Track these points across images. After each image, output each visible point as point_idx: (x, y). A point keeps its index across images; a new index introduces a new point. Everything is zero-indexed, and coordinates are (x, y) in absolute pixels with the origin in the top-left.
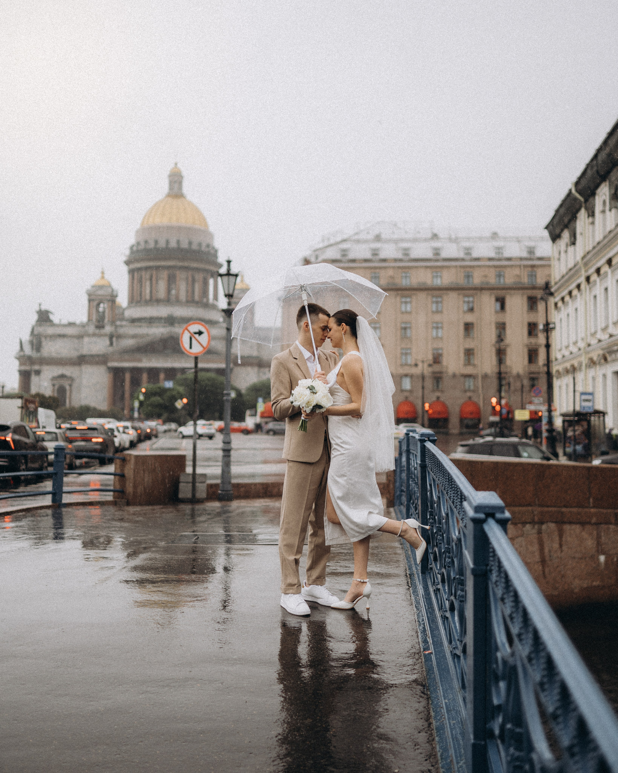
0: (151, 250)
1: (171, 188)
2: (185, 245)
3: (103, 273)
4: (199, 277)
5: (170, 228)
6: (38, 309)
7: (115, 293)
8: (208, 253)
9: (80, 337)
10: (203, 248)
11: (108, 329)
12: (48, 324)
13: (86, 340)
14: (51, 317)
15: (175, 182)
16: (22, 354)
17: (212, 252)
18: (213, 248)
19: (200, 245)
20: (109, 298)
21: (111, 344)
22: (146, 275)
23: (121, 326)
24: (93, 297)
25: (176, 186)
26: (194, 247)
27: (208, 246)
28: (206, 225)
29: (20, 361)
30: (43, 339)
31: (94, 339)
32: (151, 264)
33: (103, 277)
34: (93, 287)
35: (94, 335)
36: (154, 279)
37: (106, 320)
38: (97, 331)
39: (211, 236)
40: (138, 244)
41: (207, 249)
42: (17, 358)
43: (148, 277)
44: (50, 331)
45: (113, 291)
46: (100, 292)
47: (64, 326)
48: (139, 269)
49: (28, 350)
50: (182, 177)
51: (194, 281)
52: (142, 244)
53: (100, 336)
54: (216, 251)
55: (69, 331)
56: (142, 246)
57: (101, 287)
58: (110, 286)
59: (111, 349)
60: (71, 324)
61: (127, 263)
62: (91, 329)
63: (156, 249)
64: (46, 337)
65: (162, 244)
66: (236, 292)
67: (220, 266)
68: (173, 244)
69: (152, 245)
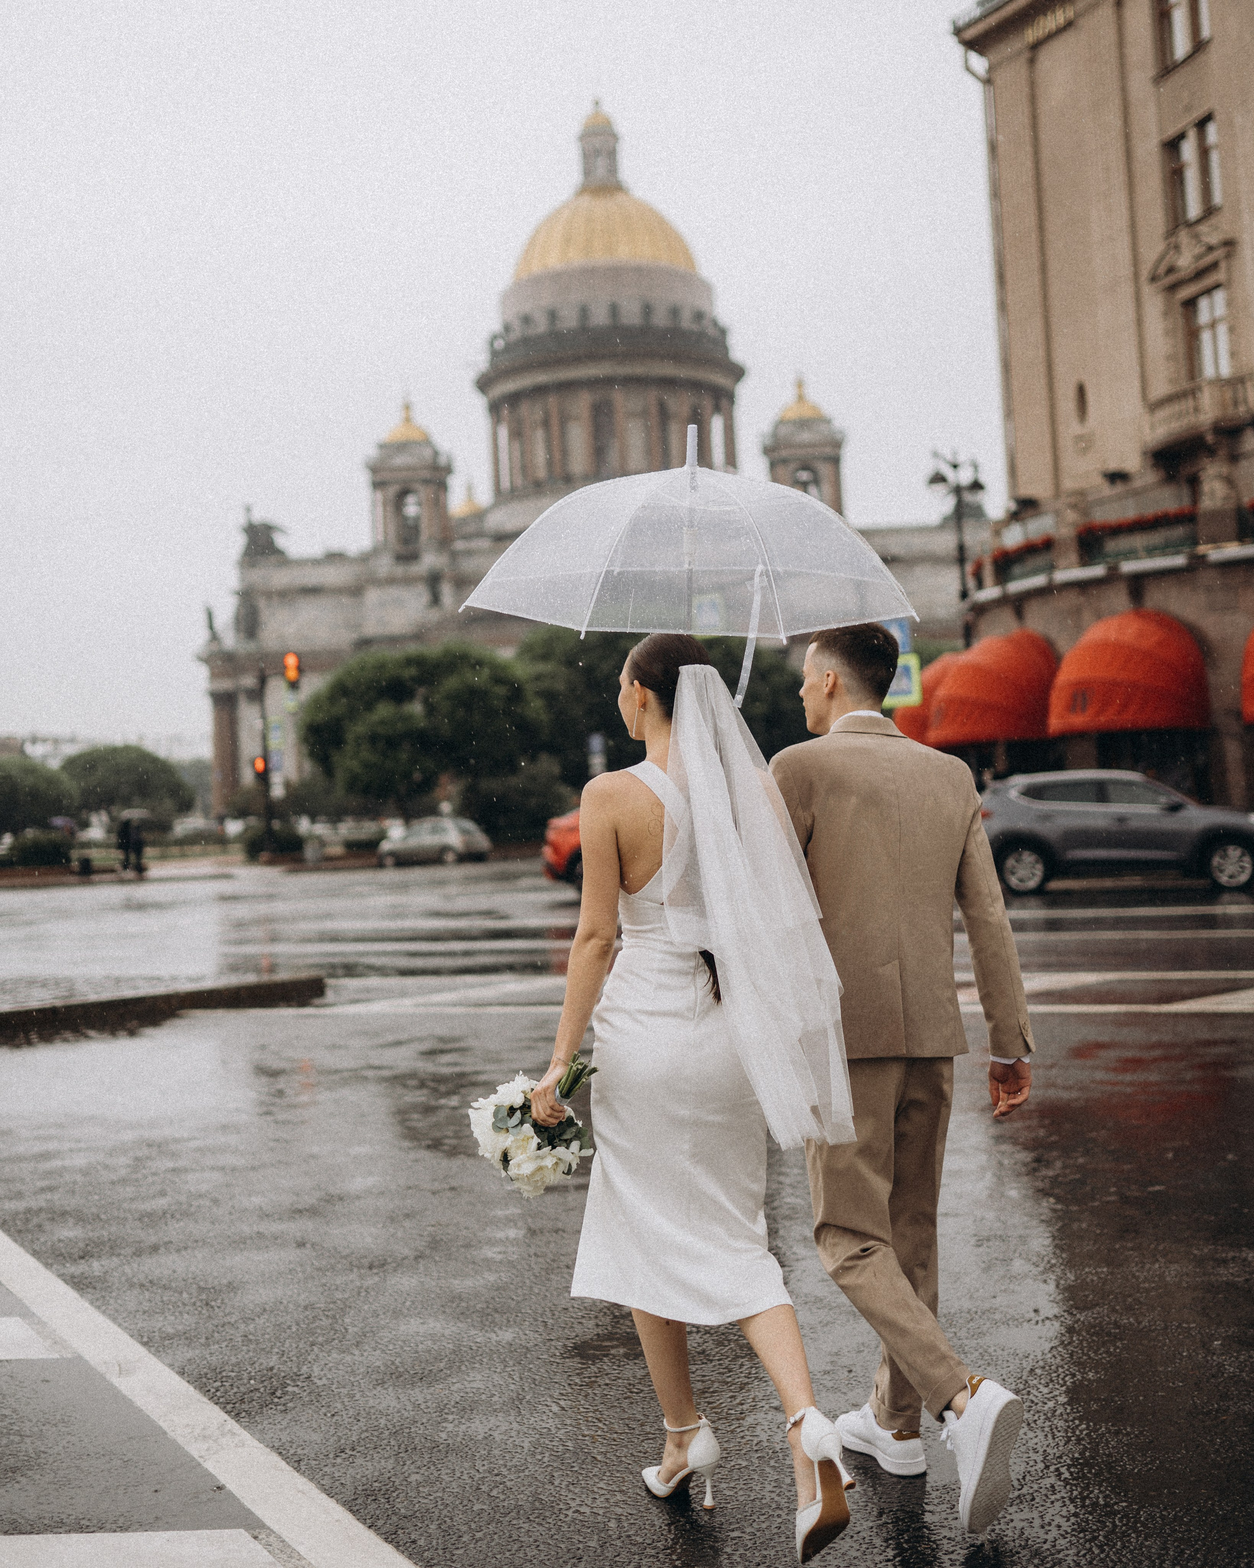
0: (540, 338)
1: (588, 172)
2: (631, 315)
3: (407, 407)
4: (679, 403)
5: (588, 273)
6: (242, 520)
7: (442, 461)
8: (701, 335)
9: (356, 591)
10: (686, 322)
11: (430, 560)
12: (273, 559)
13: (373, 596)
14: (280, 541)
15: (597, 153)
16: (215, 647)
17: (711, 331)
18: (715, 323)
19: (675, 312)
20: (425, 474)
21: (436, 600)
22: (531, 412)
23: (469, 553)
24: (385, 476)
25: (601, 164)
26: (660, 319)
27: (699, 316)
28: (689, 259)
29: (212, 669)
30: (262, 603)
31: (394, 592)
32: (542, 378)
33: (408, 420)
34: (382, 446)
35: (391, 581)
36: (555, 421)
37: (424, 536)
38: (400, 570)
39: (706, 288)
40: (507, 328)
41: (695, 327)
42: (201, 659)
43: (539, 414)
44: (281, 578)
45: (436, 454)
46: (400, 460)
47: (316, 562)
48: (514, 399)
49: (230, 640)
50: (615, 137)
51: (664, 415)
52: (517, 325)
53: (408, 581)
54: (723, 332)
55: (332, 576)
56: (516, 334)
57: (401, 447)
58: (427, 442)
59: (434, 616)
60: (334, 557)
61: (484, 384)
62: (385, 565)
63: (555, 335)
64: (269, 595)
65: (569, 320)
66: (784, 431)
67: (738, 373)
68: (600, 317)
69: (541, 326)
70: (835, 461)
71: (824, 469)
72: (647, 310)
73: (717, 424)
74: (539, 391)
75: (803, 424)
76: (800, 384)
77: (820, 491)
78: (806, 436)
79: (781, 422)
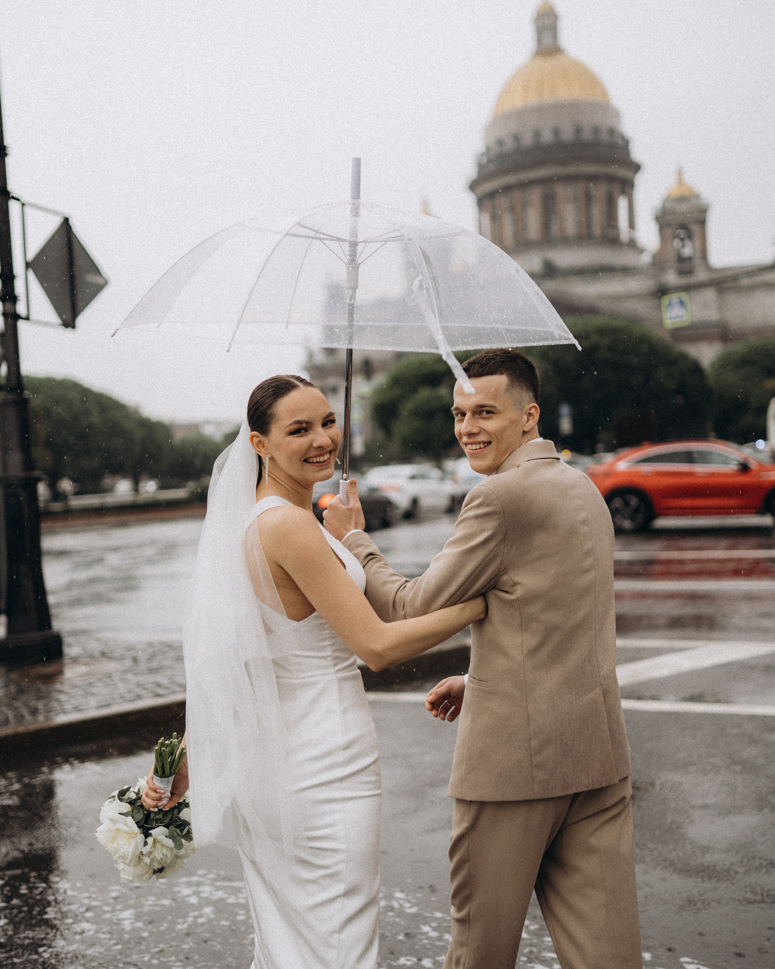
0: (509, 153)
1: (540, 40)
2: (568, 135)
4: (599, 191)
8: (613, 146)
10: (604, 137)
15: (545, 29)
18: (622, 136)
19: (596, 130)
22: (503, 202)
25: (548, 35)
26: (587, 135)
27: (612, 132)
28: (605, 94)
36: (518, 208)
39: (616, 113)
41: (609, 139)
43: (507, 204)
48: (492, 195)
50: (556, 17)
51: (588, 199)
52: (494, 147)
54: (627, 142)
56: (495, 152)
61: (473, 186)
65: (528, 140)
66: (669, 205)
67: (636, 168)
68: (547, 137)
69: (510, 145)
70: (702, 223)
71: (695, 228)
72: (578, 130)
73: (622, 204)
74: (507, 189)
75: (682, 199)
76: (680, 173)
77: (693, 244)
78: (683, 207)
79: (667, 200)
